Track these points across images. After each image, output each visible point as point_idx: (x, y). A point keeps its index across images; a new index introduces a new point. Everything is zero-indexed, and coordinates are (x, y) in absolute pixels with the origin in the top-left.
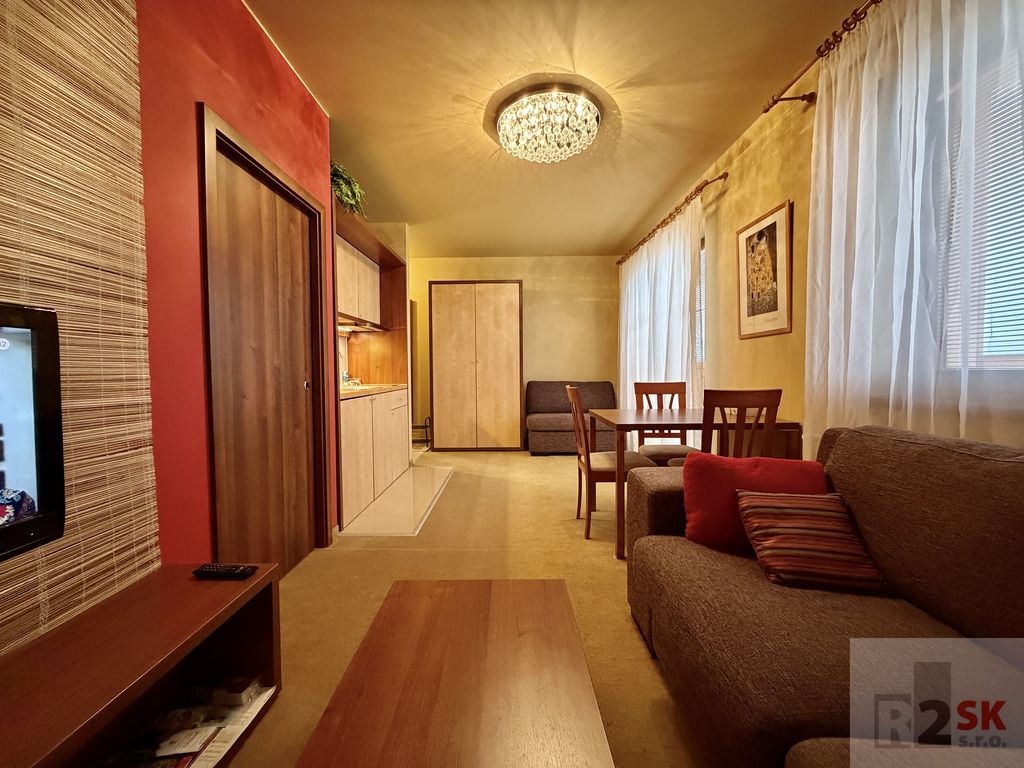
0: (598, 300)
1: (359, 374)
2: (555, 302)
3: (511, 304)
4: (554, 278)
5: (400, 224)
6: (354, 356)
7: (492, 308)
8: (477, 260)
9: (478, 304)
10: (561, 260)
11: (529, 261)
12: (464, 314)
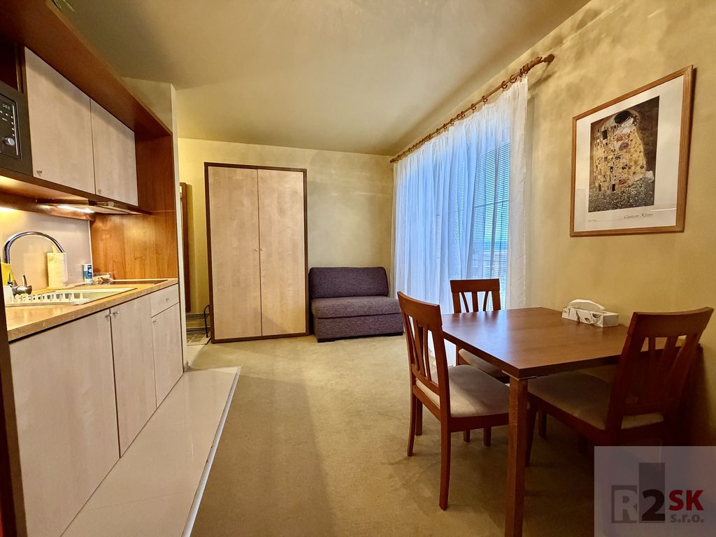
0: (371, 194)
1: (110, 266)
2: (334, 194)
3: (295, 192)
4: (334, 172)
5: (163, 85)
6: (101, 245)
7: (276, 195)
8: (258, 147)
9: (261, 190)
10: (339, 155)
11: (310, 153)
12: (246, 201)
